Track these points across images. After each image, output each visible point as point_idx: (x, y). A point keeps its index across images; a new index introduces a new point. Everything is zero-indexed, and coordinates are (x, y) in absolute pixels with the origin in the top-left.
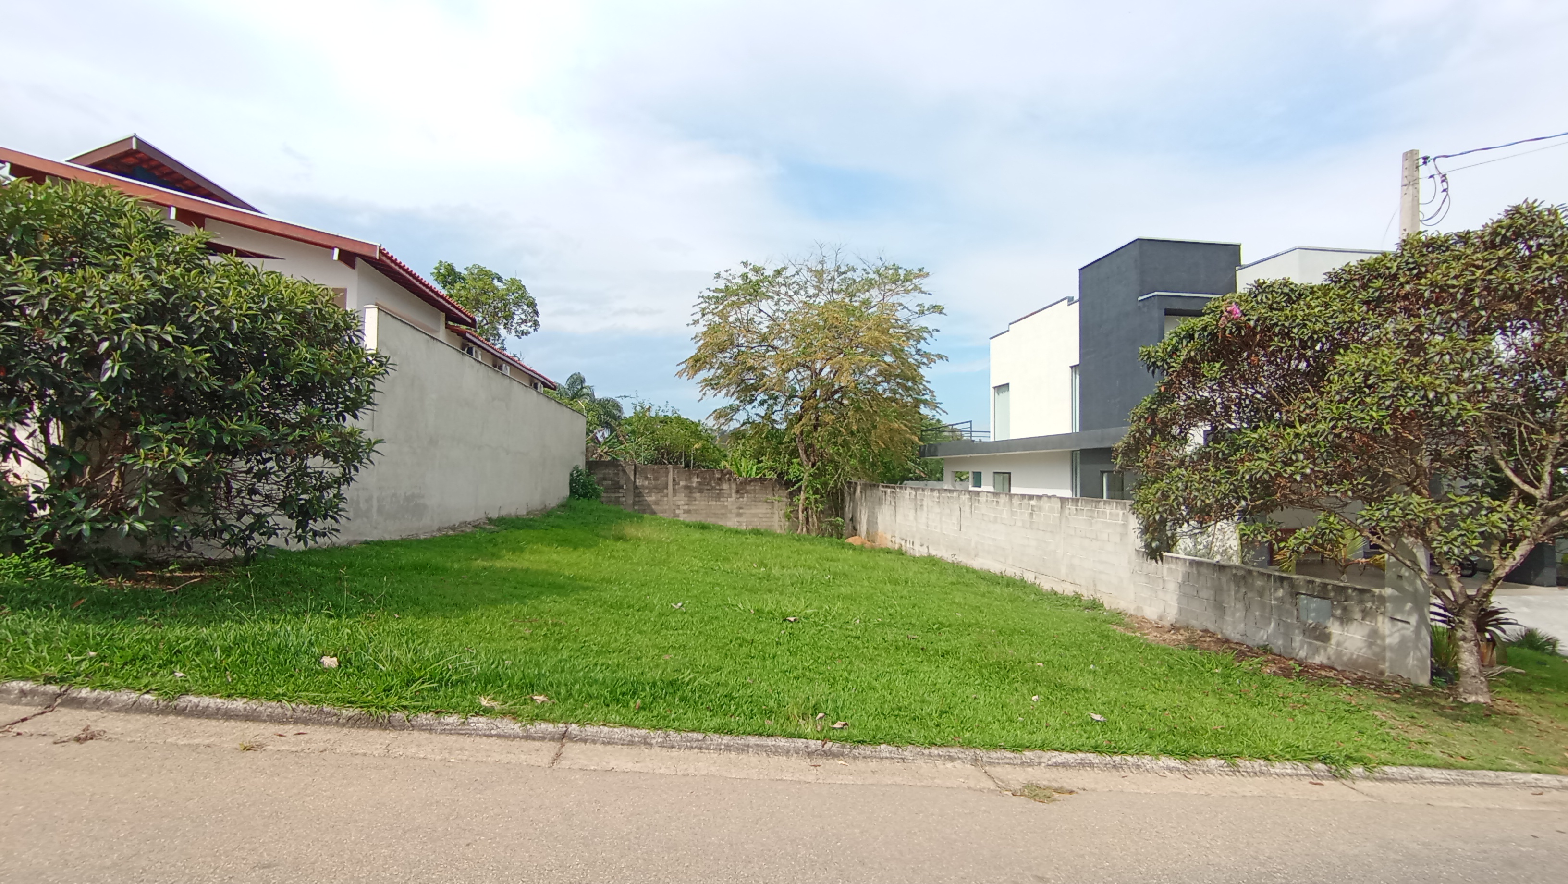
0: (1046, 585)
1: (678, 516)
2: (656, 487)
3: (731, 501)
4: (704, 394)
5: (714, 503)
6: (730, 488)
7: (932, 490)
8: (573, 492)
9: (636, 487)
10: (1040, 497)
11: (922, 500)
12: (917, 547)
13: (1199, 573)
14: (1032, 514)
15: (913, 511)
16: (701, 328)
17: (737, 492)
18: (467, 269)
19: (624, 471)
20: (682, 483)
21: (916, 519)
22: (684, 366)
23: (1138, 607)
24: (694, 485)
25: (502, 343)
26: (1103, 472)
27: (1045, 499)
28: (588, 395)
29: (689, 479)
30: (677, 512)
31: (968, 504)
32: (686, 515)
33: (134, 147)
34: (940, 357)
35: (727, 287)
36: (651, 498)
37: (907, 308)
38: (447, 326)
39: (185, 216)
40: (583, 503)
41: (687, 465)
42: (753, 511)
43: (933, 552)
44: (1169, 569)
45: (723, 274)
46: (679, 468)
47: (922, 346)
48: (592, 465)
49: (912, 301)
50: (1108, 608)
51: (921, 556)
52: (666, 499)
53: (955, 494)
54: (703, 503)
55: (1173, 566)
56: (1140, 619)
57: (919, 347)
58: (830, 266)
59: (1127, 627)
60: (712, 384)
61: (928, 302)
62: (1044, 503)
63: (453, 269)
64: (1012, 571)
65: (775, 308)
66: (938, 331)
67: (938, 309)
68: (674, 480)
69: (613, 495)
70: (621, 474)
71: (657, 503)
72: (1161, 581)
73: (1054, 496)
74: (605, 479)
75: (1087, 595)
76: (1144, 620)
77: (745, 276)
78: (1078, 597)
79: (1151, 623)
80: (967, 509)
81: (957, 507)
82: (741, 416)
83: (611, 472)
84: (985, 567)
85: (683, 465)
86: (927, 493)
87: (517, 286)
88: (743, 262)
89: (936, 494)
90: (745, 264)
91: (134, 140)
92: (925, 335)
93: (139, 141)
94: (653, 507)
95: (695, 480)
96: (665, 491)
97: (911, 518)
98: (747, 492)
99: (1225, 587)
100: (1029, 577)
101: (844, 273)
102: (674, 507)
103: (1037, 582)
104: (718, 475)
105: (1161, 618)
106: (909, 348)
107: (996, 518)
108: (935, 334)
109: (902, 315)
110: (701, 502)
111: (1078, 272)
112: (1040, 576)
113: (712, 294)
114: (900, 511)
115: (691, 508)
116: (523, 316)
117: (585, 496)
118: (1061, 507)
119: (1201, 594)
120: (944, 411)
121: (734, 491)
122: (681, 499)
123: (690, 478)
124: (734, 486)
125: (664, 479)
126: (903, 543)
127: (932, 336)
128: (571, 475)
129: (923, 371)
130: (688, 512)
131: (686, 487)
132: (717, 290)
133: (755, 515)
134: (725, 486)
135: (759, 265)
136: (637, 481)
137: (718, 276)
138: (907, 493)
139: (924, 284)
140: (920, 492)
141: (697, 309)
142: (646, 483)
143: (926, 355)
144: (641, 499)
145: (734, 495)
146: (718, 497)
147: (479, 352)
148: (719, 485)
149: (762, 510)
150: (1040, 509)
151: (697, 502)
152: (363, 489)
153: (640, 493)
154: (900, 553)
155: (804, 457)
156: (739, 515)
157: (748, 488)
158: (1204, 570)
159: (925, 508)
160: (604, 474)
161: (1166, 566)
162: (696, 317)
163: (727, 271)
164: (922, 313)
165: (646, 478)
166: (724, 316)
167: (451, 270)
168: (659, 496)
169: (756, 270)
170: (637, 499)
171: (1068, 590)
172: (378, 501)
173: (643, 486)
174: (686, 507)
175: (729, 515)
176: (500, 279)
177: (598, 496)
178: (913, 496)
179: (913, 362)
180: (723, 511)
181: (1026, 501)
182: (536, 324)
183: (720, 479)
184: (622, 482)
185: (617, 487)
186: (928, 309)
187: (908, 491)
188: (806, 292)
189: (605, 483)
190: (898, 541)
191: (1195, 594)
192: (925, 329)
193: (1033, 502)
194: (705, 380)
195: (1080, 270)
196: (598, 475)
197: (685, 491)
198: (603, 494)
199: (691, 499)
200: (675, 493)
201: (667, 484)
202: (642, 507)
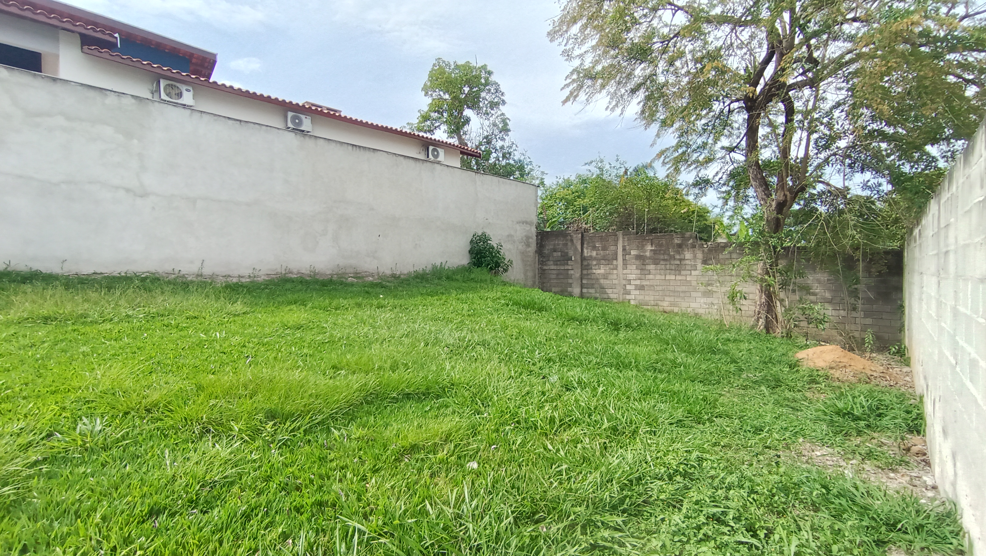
2: (604, 258)
3: (696, 275)
5: (673, 277)
6: (695, 257)
9: (583, 259)
17: (705, 262)
19: (572, 241)
20: (633, 252)
24: (648, 254)
29: (641, 247)
30: (628, 287)
32: (637, 292)
36: (600, 271)
41: (640, 231)
46: (630, 234)
52: (615, 272)
54: (658, 277)
68: (624, 250)
69: (562, 268)
70: (569, 244)
71: (605, 277)
74: (555, 250)
83: (560, 242)
85: (635, 230)
94: (602, 281)
95: (649, 247)
96: (615, 262)
98: (718, 263)
102: (624, 282)
104: (677, 241)
110: (656, 276)
115: (644, 283)
121: (699, 261)
122: (632, 272)
123: (643, 246)
124: (700, 255)
125: (613, 248)
128: (472, 242)
130: (641, 288)
131: (638, 257)
134: (688, 255)
136: (585, 251)
142: (594, 254)
144: (589, 271)
145: (700, 266)
146: (678, 269)
148: (679, 253)
151: (651, 277)
153: (588, 265)
160: (554, 245)
165: (594, 248)
168: (607, 267)
170: (585, 272)
173: (591, 256)
174: (638, 282)
175: (694, 294)
180: (684, 288)
183: (680, 246)
184: (571, 253)
185: (566, 258)
189: (555, 254)
196: (549, 246)
197: (637, 262)
198: (553, 267)
199: (644, 271)
200: (625, 265)
201: (616, 254)
202: (590, 282)
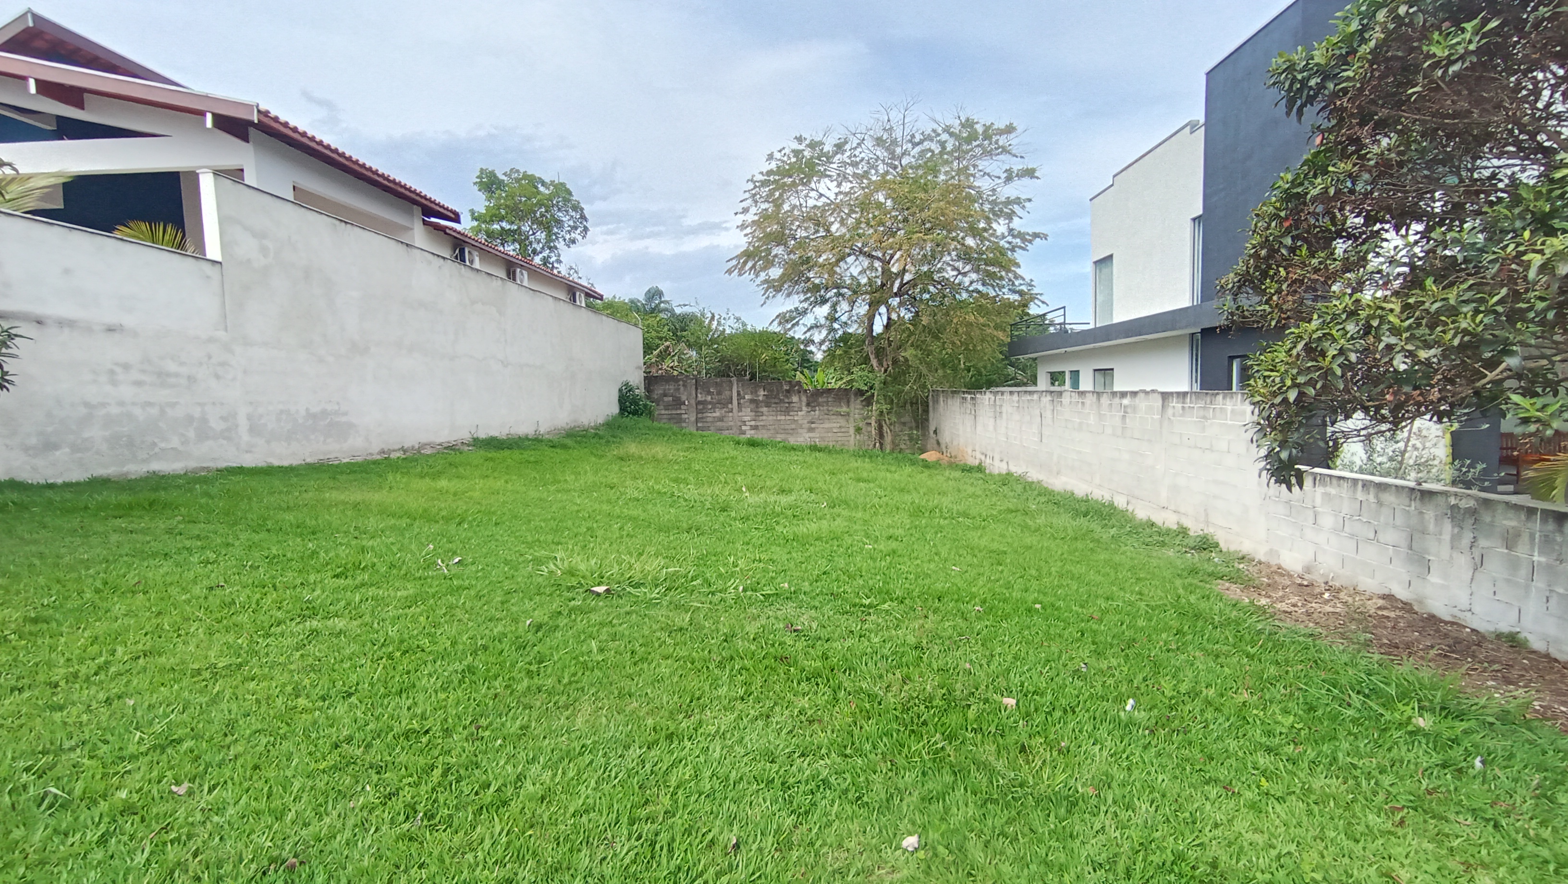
0: (1142, 513)
1: (744, 433)
2: (719, 402)
3: (802, 415)
4: (768, 298)
5: (783, 418)
6: (800, 401)
7: (1011, 393)
8: (623, 409)
9: (697, 403)
10: (1135, 394)
11: (1001, 406)
12: (997, 463)
13: (1380, 503)
14: (1124, 416)
15: (992, 420)
16: (750, 217)
17: (808, 405)
18: (505, 174)
19: (685, 386)
20: (748, 397)
21: (995, 429)
22: (734, 262)
23: (1271, 550)
24: (761, 398)
25: (559, 256)
26: (1231, 358)
27: (1142, 395)
28: (666, 310)
29: (755, 392)
30: (744, 428)
31: (1049, 407)
32: (753, 432)
33: (31, 24)
34: (1036, 235)
35: (778, 167)
36: (716, 414)
37: (988, 175)
38: (425, 223)
39: (46, 88)
40: (629, 421)
41: (753, 377)
42: (827, 425)
43: (1013, 469)
44: (1326, 495)
45: (778, 155)
46: (744, 380)
47: (1016, 223)
48: (650, 381)
49: (996, 166)
50: (1224, 550)
51: (1000, 475)
52: (730, 414)
53: (1036, 397)
54: (771, 418)
55: (1332, 490)
56: (1274, 568)
57: (1011, 225)
58: (898, 134)
59: (1248, 584)
60: (775, 286)
61: (1017, 165)
62: (1141, 403)
63: (495, 176)
64: (1101, 494)
65: (837, 190)
66: (1030, 200)
67: (1030, 173)
68: (739, 394)
69: (674, 412)
70: (682, 389)
71: (721, 419)
72: (1310, 513)
73: (1153, 391)
74: (665, 395)
75: (1195, 528)
76: (1280, 571)
77: (797, 153)
78: (1183, 532)
79: (1290, 576)
80: (1048, 414)
81: (1038, 412)
82: (809, 320)
83: (671, 387)
84: (1069, 488)
85: (748, 377)
86: (1007, 397)
87: (562, 191)
88: (796, 138)
89: (1015, 397)
90: (800, 139)
91: (29, 15)
92: (1016, 208)
93: (36, 17)
94: (718, 423)
95: (762, 393)
96: (730, 406)
97: (991, 428)
98: (819, 405)
99: (1431, 527)
100: (1120, 502)
101: (918, 144)
102: (740, 424)
103: (1130, 508)
104: (786, 387)
105: (1308, 570)
106: (1000, 227)
107: (1081, 424)
108: (1027, 204)
109: (984, 184)
110: (769, 417)
111: (1204, 78)
112: (1133, 501)
113: (762, 178)
114: (980, 420)
115: (759, 424)
116: (571, 223)
117: (635, 413)
118: (1163, 406)
119: (1381, 537)
120: (1043, 302)
121: (804, 404)
122: (747, 414)
124: (804, 399)
125: (727, 393)
126: (983, 458)
127: (1023, 207)
128: (620, 390)
129: (1019, 256)
130: (755, 428)
131: (752, 401)
132: (770, 173)
133: (829, 430)
134: (795, 399)
135: (817, 139)
136: (700, 395)
137: (771, 157)
138: (986, 398)
139: (1012, 141)
140: (999, 397)
141: (747, 195)
142: (709, 398)
143: (1021, 235)
144: (705, 415)
145: (804, 408)
146: (787, 411)
147: (475, 254)
148: (788, 398)
149: (835, 424)
150: (1135, 409)
151: (764, 418)
152: (214, 404)
153: (703, 409)
154: (980, 469)
155: (874, 362)
156: (811, 430)
157: (820, 400)
158: (1389, 498)
159: (1004, 415)
160: (665, 389)
161: (1320, 490)
162: (745, 204)
163: (780, 151)
164: (1009, 179)
165: (709, 393)
166: (778, 206)
167: (492, 175)
168: (722, 411)
169: (813, 145)
170: (700, 415)
171: (1168, 520)
172: (249, 417)
173: (706, 401)
174: (753, 423)
175: (800, 431)
176: (543, 183)
177: (650, 414)
178: (992, 402)
179: (1007, 246)
180: (793, 426)
181: (1117, 400)
182: (586, 229)
183: (788, 391)
184: (684, 398)
185: (678, 403)
186: (1017, 175)
187: (988, 395)
188: (877, 171)
189: (666, 399)
190: (979, 456)
191: (1371, 535)
192: (1018, 201)
193: (1126, 401)
194: (766, 281)
195: (1208, 74)
196: (658, 391)
197: (753, 406)
198: (663, 412)
199: (758, 414)
200: (740, 410)
201: (731, 398)
202: (706, 425)
